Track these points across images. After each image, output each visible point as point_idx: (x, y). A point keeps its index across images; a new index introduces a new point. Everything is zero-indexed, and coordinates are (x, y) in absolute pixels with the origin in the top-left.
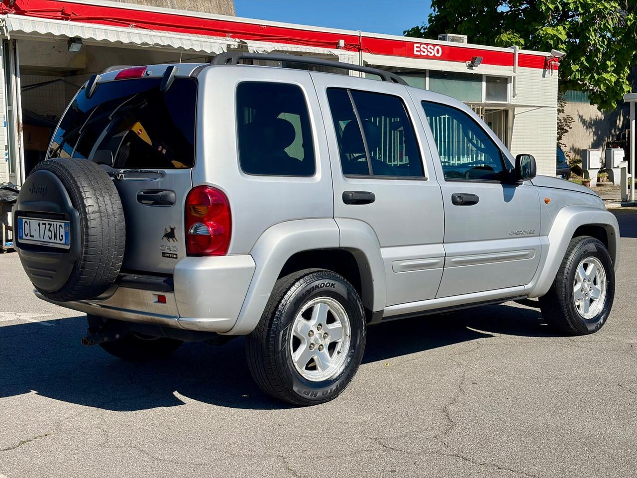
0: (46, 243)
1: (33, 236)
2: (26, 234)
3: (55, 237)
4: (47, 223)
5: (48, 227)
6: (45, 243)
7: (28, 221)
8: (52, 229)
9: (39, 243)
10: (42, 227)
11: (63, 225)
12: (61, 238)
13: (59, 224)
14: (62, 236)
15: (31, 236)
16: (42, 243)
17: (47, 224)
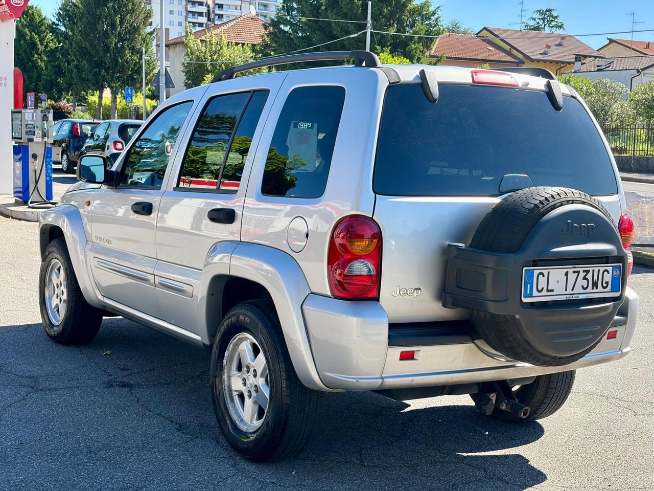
0: (576, 296)
1: (552, 291)
2: (540, 289)
3: (595, 285)
4: (581, 270)
5: (582, 275)
6: (574, 296)
7: (545, 272)
8: (589, 276)
9: (564, 298)
10: (572, 277)
11: (610, 269)
12: (605, 285)
13: (602, 269)
14: (607, 283)
15: (548, 291)
16: (568, 296)
17: (581, 272)
